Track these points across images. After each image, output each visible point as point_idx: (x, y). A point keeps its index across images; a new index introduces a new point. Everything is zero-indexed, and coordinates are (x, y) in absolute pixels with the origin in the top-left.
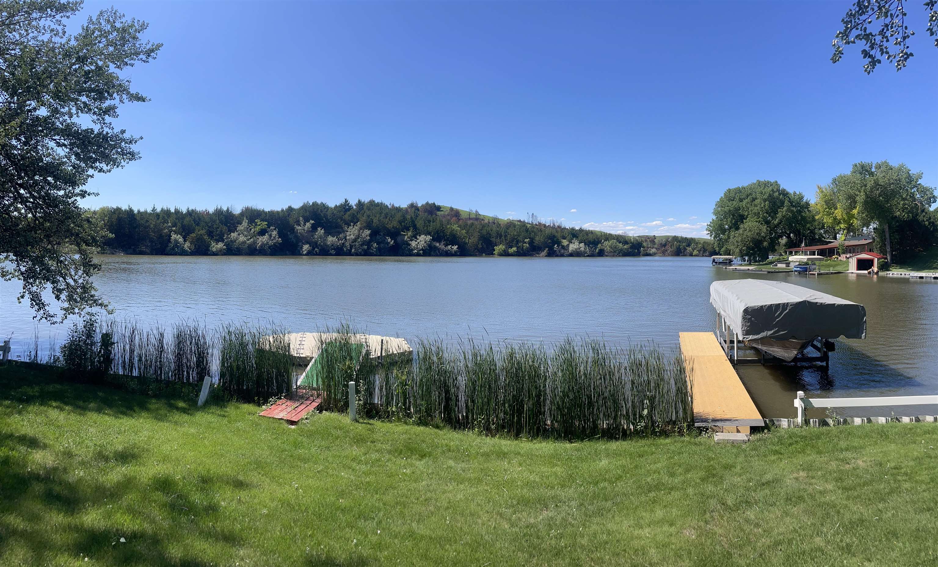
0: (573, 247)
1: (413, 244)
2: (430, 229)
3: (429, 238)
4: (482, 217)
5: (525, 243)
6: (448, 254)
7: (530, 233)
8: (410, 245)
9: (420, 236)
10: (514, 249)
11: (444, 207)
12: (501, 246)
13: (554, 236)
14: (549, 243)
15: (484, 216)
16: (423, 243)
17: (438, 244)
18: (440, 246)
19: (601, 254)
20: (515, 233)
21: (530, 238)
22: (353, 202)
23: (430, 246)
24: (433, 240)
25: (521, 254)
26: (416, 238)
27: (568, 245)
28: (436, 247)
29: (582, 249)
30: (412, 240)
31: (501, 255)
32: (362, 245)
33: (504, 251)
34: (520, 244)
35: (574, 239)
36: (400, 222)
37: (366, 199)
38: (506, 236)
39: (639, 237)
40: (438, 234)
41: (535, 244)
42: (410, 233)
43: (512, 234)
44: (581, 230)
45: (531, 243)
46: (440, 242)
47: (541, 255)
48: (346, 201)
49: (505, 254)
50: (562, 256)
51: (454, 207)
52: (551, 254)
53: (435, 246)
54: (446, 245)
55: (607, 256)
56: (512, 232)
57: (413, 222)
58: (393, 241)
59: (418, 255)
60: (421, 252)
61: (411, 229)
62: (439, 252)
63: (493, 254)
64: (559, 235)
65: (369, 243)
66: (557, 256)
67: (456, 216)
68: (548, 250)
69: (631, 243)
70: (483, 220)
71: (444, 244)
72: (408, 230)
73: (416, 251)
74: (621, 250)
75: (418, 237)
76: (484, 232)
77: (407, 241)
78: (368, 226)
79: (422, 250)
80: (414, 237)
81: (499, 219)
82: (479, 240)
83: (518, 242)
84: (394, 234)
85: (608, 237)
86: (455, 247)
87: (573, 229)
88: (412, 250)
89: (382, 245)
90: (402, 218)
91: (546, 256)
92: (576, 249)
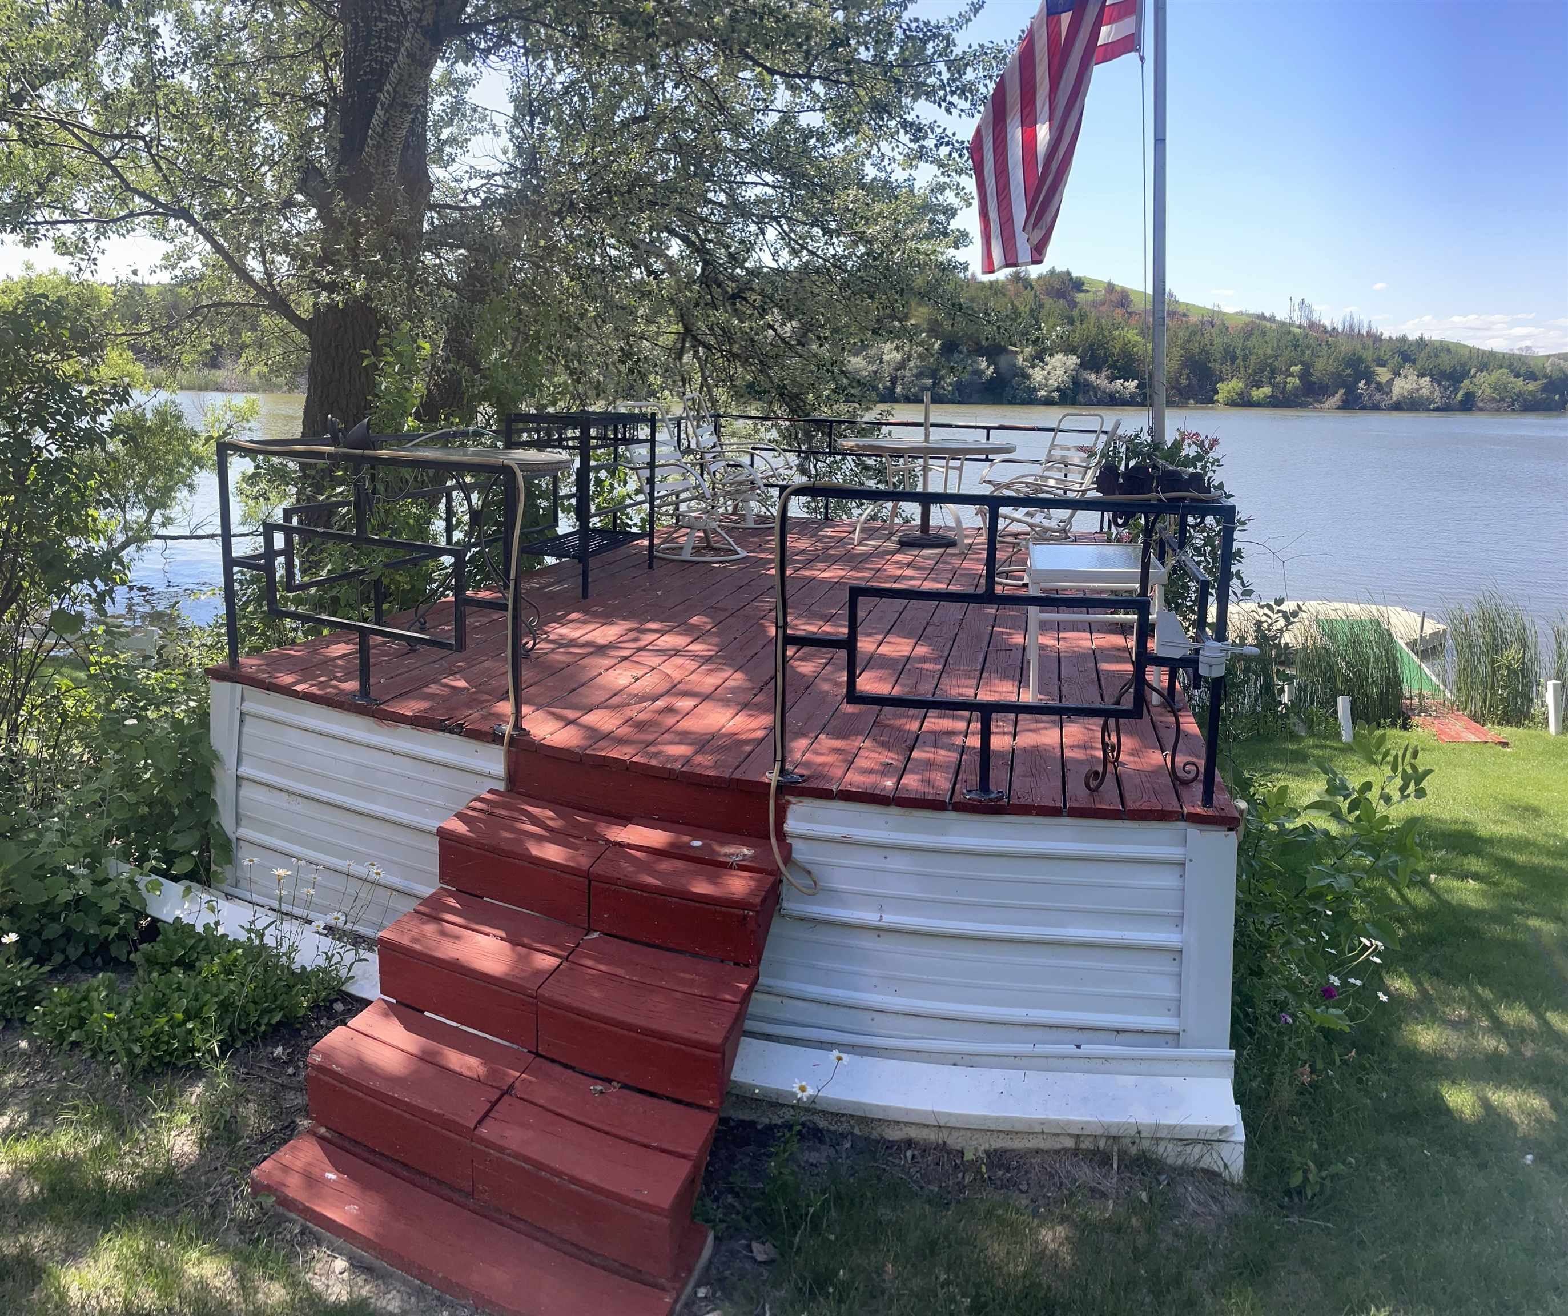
0: (1403, 386)
1: (1037, 375)
2: (1075, 339)
3: (1073, 360)
4: (1181, 309)
5: (1292, 375)
6: (1116, 400)
7: (1303, 352)
8: (1028, 377)
9: (1050, 356)
10: (1267, 390)
11: (1093, 282)
12: (1232, 383)
13: (1360, 360)
14: (1347, 376)
15: (1187, 305)
16: (1060, 372)
17: (1093, 377)
18: (1099, 380)
19: (1468, 404)
20: (1269, 351)
21: (1302, 363)
23: (1075, 381)
24: (1083, 366)
25: (1281, 401)
26: (1042, 360)
27: (1391, 382)
28: (1088, 385)
29: (1425, 392)
30: (1033, 367)
31: (1232, 403)
32: (919, 376)
33: (1241, 394)
34: (1279, 379)
35: (1407, 365)
38: (1245, 358)
40: (1092, 350)
41: (1313, 379)
42: (1027, 350)
43: (1261, 352)
44: (1421, 343)
45: (1305, 375)
46: (1098, 370)
47: (1326, 405)
49: (1242, 401)
50: (1376, 407)
51: (1119, 282)
52: (1352, 403)
53: (1085, 380)
54: (1112, 379)
55: (1481, 410)
56: (1262, 350)
58: (991, 369)
59: (1049, 401)
60: (1056, 394)
61: (1031, 339)
62: (1095, 395)
63: (1212, 401)
64: (1368, 355)
65: (935, 372)
66: (1363, 408)
67: (1122, 306)
68: (1345, 394)
69: (1546, 376)
70: (1185, 315)
71: (1107, 377)
72: (1023, 341)
73: (1043, 393)
74: (1519, 395)
75: (1047, 358)
76: (1195, 347)
77: (1021, 369)
79: (1058, 389)
80: (1039, 358)
81: (1224, 314)
82: (1184, 366)
83: (1273, 373)
84: (993, 351)
85: (1487, 361)
86: (1132, 385)
87: (1403, 340)
88: (1035, 390)
89: (966, 377)
91: (1339, 408)
92: (1411, 392)
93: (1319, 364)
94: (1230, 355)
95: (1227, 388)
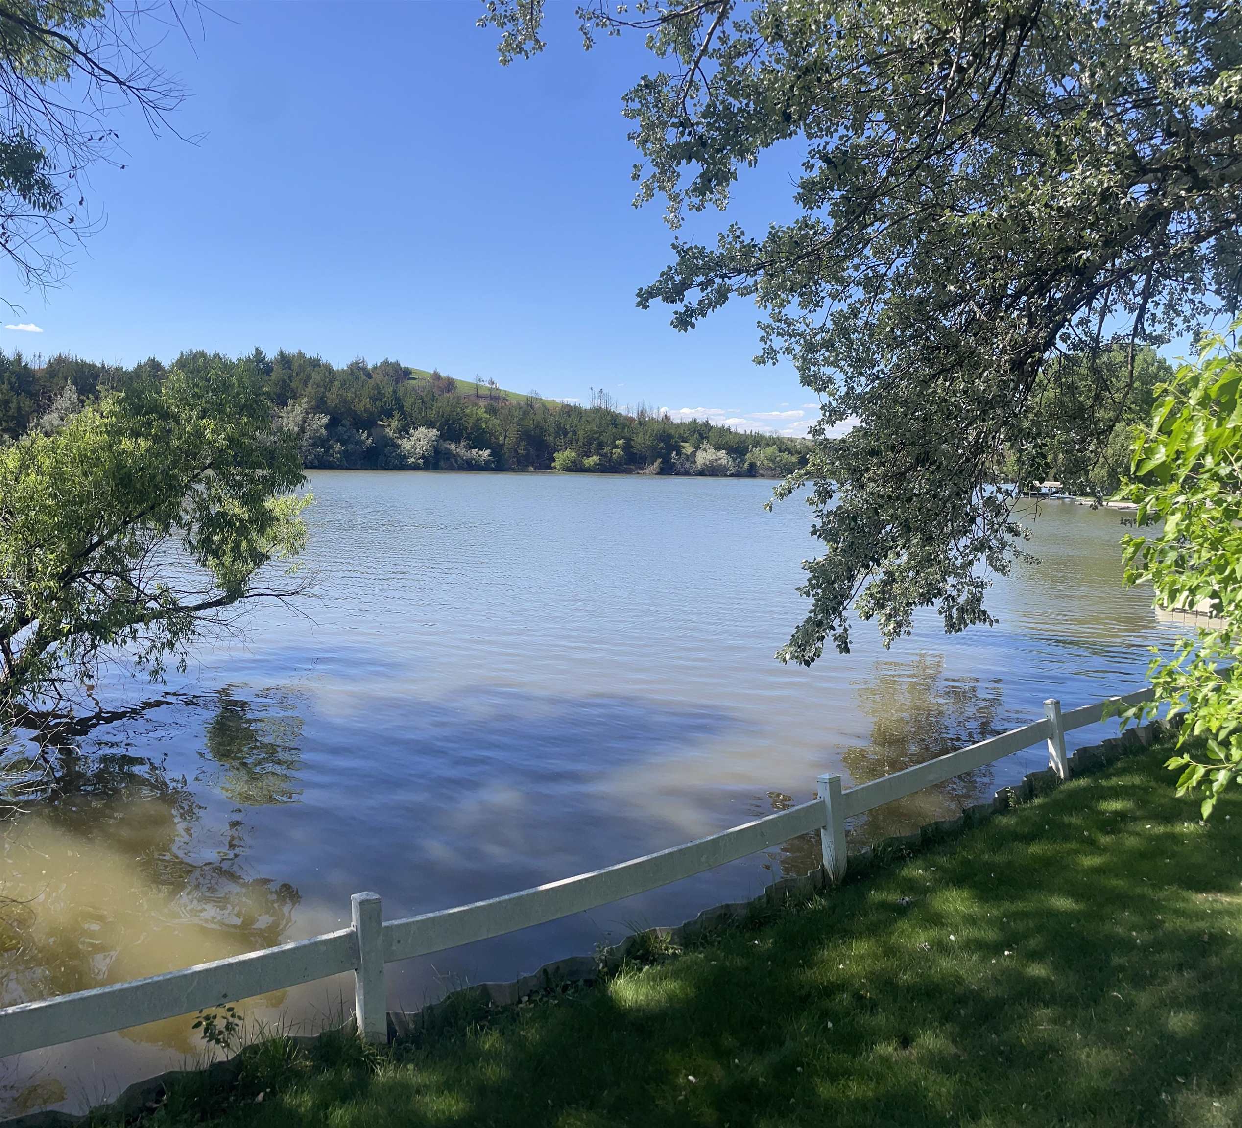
0: (705, 456)
1: (406, 445)
3: (434, 433)
5: (616, 447)
6: (471, 466)
7: (624, 431)
8: (398, 446)
9: (415, 428)
10: (595, 459)
12: (567, 453)
13: (665, 436)
14: (662, 448)
16: (423, 443)
17: (453, 447)
18: (458, 449)
19: (752, 472)
20: (594, 429)
21: (624, 437)
23: (436, 450)
24: (442, 437)
25: (608, 468)
26: (409, 433)
27: (694, 454)
28: (449, 453)
29: (723, 462)
30: (401, 437)
31: (568, 469)
32: (314, 445)
33: (575, 462)
34: (606, 450)
35: (705, 442)
38: (575, 433)
40: (449, 425)
41: (634, 451)
42: (395, 424)
43: (588, 428)
45: (627, 447)
46: (457, 440)
47: (647, 471)
49: (575, 468)
50: (687, 473)
52: (668, 470)
53: (446, 449)
54: (469, 448)
55: (763, 476)
58: (370, 441)
59: (415, 468)
60: (421, 461)
61: (396, 414)
62: (456, 461)
63: (551, 468)
64: (675, 434)
66: (677, 474)
67: (450, 390)
68: (662, 463)
71: (465, 447)
72: (390, 415)
73: (413, 460)
75: (412, 431)
77: (392, 439)
79: (423, 457)
80: (404, 430)
83: (601, 445)
86: (486, 453)
88: (405, 457)
89: (351, 447)
90: (376, 392)
91: (658, 474)
92: (711, 462)
93: (638, 439)
94: (562, 430)
95: (562, 457)
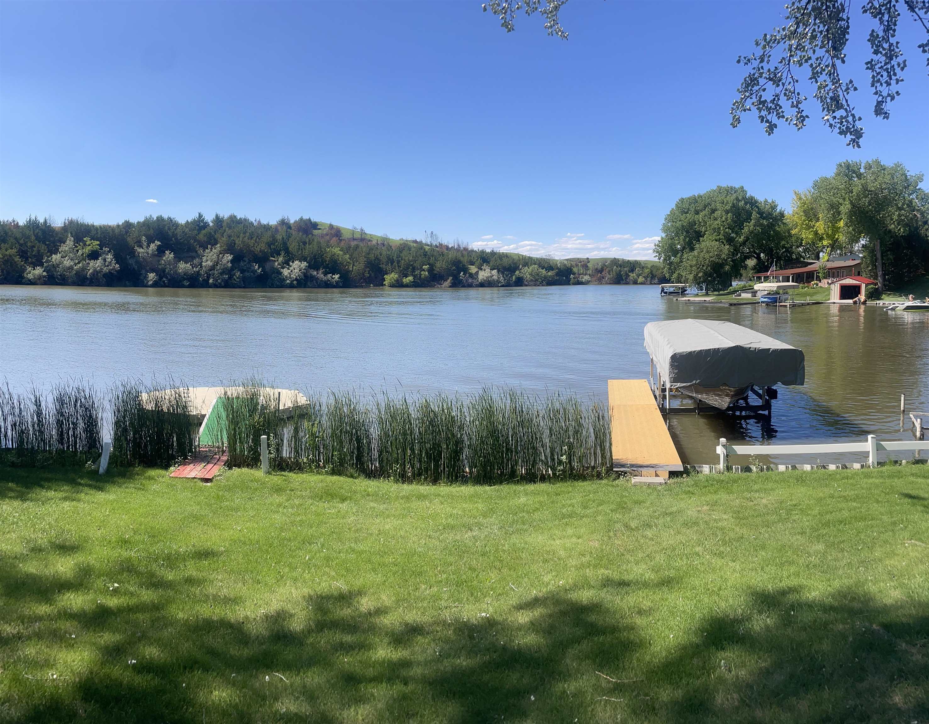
0: (484, 274)
1: (286, 272)
2: (306, 253)
3: (304, 264)
4: (368, 237)
5: (424, 270)
6: (328, 285)
7: (429, 258)
8: (281, 273)
9: (293, 262)
10: (410, 278)
11: (323, 224)
12: (393, 275)
13: (460, 262)
14: (454, 270)
15: (371, 235)
16: (297, 271)
17: (315, 273)
18: (320, 275)
19: (520, 282)
20: (411, 258)
21: (429, 264)
22: (209, 218)
23: (305, 275)
24: (310, 267)
25: (418, 284)
26: (288, 265)
27: (477, 273)
28: (312, 277)
29: (495, 277)
30: (283, 268)
31: (392, 286)
32: (221, 274)
33: (397, 281)
34: (417, 272)
35: (485, 265)
36: (269, 245)
37: (225, 214)
38: (398, 262)
39: (567, 260)
40: (315, 259)
41: (435, 272)
42: (281, 259)
43: (407, 258)
44: (493, 253)
45: (431, 270)
46: (318, 269)
47: (443, 285)
48: (200, 216)
49: (398, 285)
50: (470, 286)
51: (336, 223)
52: (457, 284)
53: (311, 274)
54: (325, 274)
55: (526, 286)
56: (407, 257)
57: (285, 244)
58: (260, 270)
59: (291, 286)
60: (295, 282)
61: (283, 253)
62: (317, 283)
63: (383, 285)
64: (465, 260)
65: (229, 272)
66: (464, 286)
67: (337, 236)
68: (452, 279)
69: (558, 268)
70: (370, 241)
71: (323, 273)
72: (279, 254)
73: (288, 281)
74: (545, 277)
75: (291, 264)
76: (372, 256)
77: (277, 269)
78: (230, 249)
79: (296, 279)
80: (287, 263)
81: (389, 239)
82: (366, 267)
83: (414, 269)
84: (262, 259)
85: (527, 261)
86: (337, 277)
87: (483, 252)
88: (284, 280)
89: (247, 274)
90: (271, 239)
91: (450, 287)
92: (487, 278)
93: (438, 265)
94: (391, 261)
95: (390, 278)
